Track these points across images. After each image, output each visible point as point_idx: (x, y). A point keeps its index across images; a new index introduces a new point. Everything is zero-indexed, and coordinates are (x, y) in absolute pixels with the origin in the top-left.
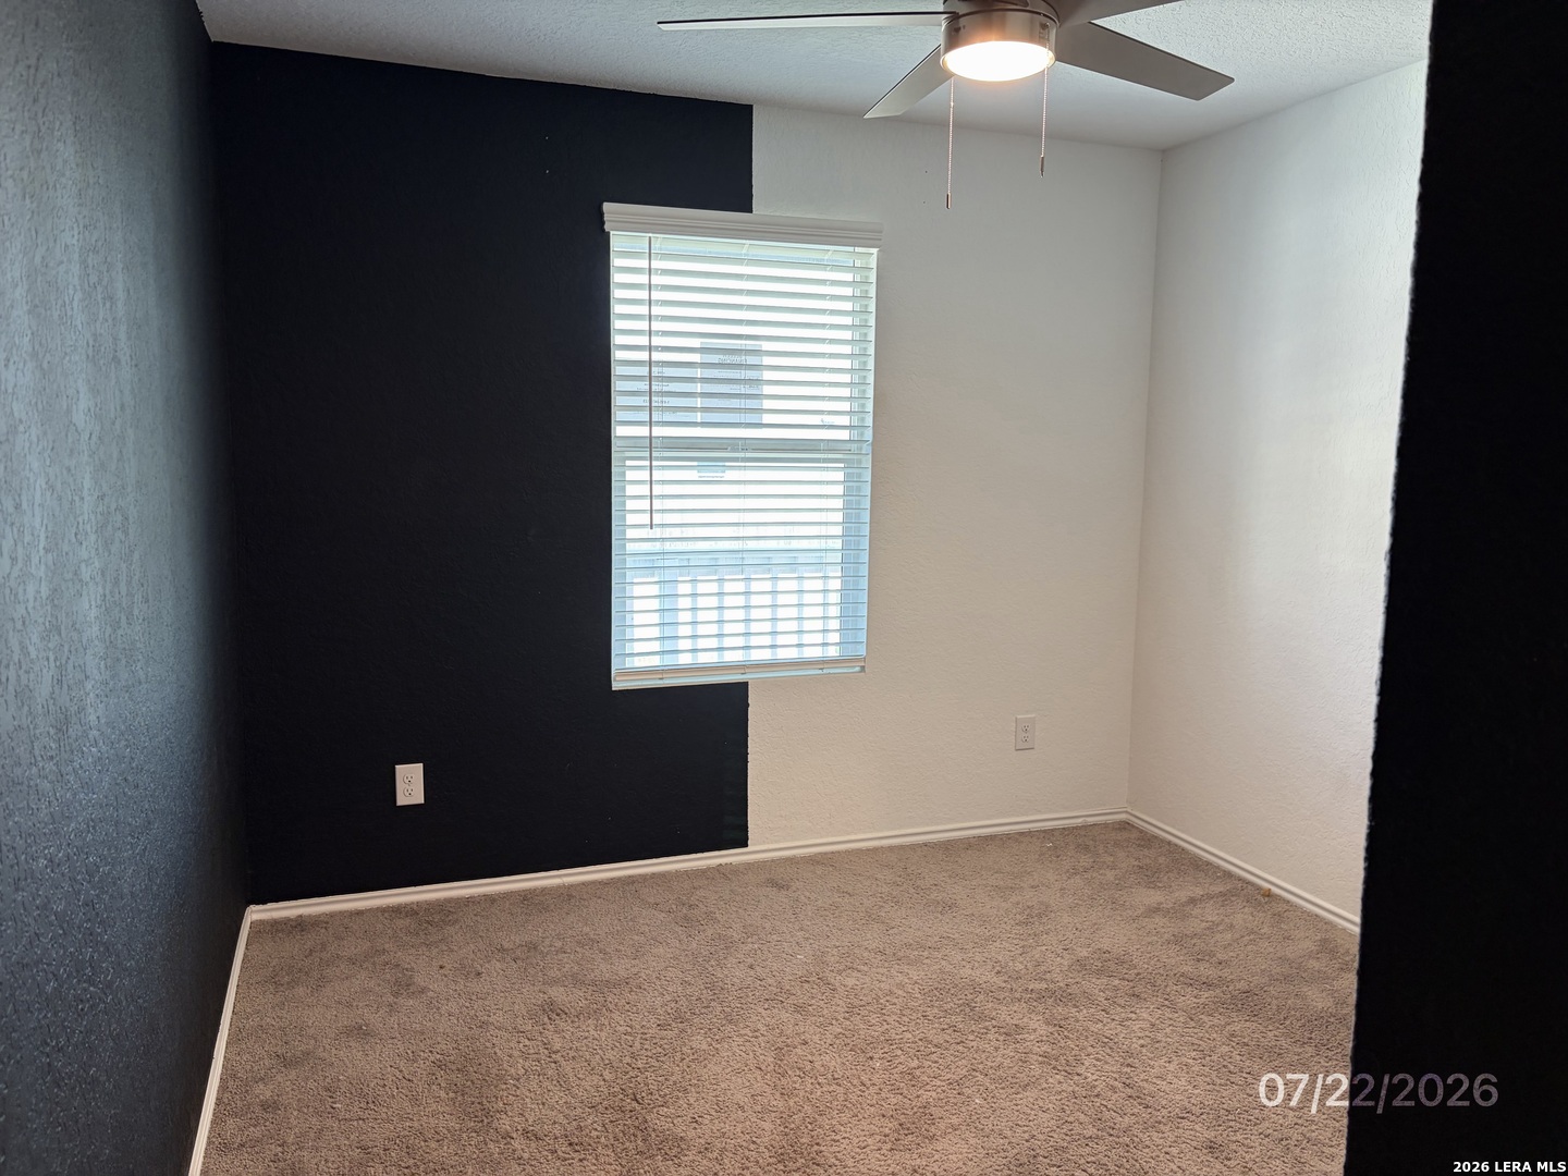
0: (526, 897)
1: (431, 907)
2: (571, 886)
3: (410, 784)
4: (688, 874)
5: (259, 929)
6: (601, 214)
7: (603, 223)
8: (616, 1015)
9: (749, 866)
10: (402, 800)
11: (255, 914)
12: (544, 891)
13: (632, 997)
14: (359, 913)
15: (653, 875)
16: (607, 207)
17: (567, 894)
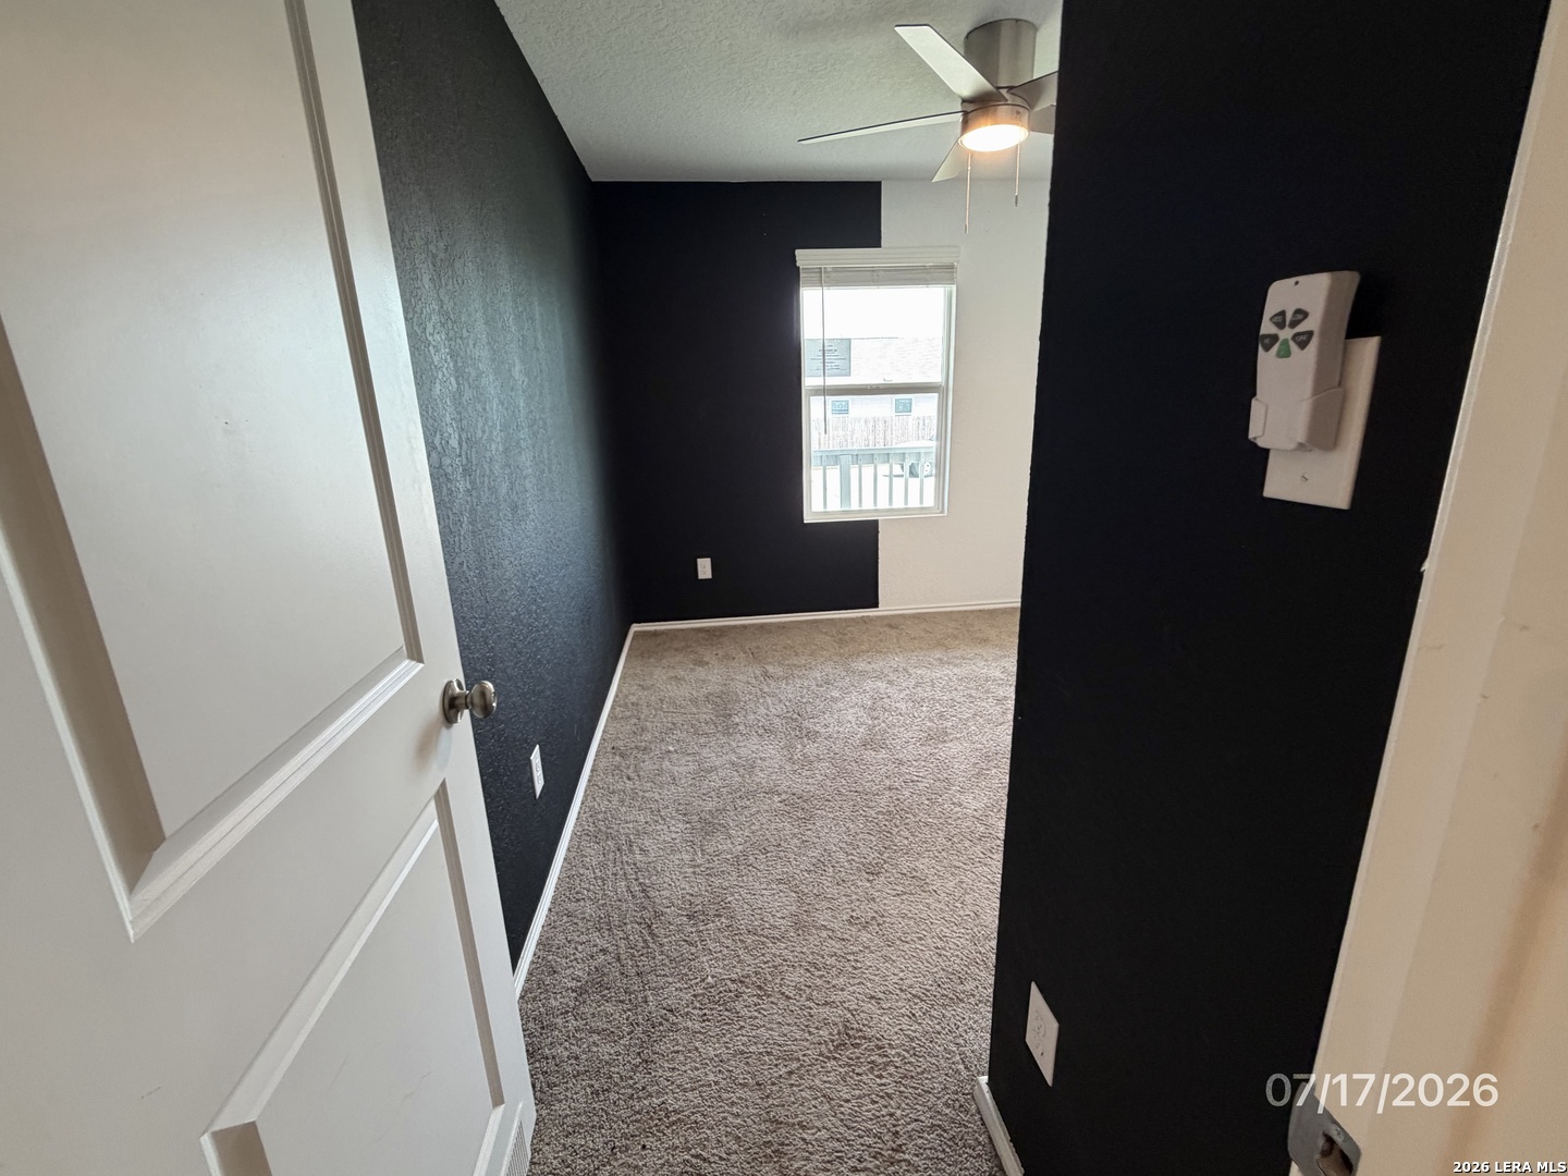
0: (762, 626)
1: (715, 629)
2: (785, 623)
3: (705, 568)
4: (845, 620)
5: (637, 634)
6: (794, 256)
7: (796, 262)
8: (796, 680)
9: (878, 617)
10: (701, 576)
11: (635, 628)
12: (771, 624)
13: (807, 672)
14: (682, 630)
15: (828, 620)
16: (798, 252)
17: (782, 627)
